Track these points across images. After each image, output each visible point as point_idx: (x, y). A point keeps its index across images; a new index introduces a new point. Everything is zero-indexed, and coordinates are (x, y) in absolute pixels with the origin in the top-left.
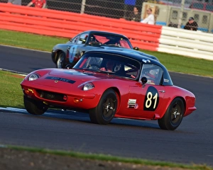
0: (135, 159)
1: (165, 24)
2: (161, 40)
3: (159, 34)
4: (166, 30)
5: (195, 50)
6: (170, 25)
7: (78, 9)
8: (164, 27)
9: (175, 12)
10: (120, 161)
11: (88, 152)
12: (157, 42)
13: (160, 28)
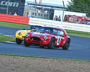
0: (23, 55)
1: (30, 17)
2: (29, 21)
3: (29, 19)
4: (31, 18)
5: (39, 24)
6: (32, 17)
7: (6, 13)
8: (30, 18)
9: (33, 13)
10: (19, 56)
11: (10, 54)
12: (28, 22)
13: (29, 18)
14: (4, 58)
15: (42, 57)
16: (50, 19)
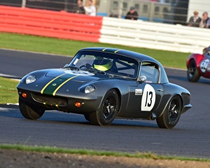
0: (81, 150)
1: (106, 15)
2: (102, 31)
3: (100, 24)
5: (137, 39)
7: (19, 3)
8: (105, 18)
9: (116, 3)
10: (66, 152)
11: (33, 145)
12: (99, 33)
13: (101, 19)
14: (12, 161)
15: (146, 156)
16: (175, 23)
